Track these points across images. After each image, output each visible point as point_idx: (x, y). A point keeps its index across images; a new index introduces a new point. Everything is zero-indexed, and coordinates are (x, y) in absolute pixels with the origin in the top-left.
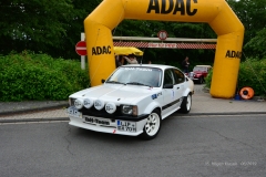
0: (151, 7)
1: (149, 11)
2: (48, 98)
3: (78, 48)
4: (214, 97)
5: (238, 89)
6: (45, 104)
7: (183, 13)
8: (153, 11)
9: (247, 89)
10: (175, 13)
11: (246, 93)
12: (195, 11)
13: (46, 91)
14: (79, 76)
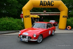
1: (40, 5)
2: (13, 30)
4: (60, 29)
5: (66, 27)
6: (12, 31)
7: (50, 5)
9: (69, 27)
10: (47, 5)
11: (69, 28)
13: (12, 28)
14: (21, 23)
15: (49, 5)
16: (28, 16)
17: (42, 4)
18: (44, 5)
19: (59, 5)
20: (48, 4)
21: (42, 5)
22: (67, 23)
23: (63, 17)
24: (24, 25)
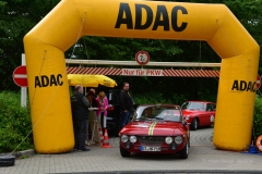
0: (120, 21)
1: (118, 26)
3: (17, 76)
4: (219, 148)
5: (253, 138)
7: (167, 29)
8: (124, 26)
10: (155, 28)
12: (184, 25)
14: (16, 116)
15: (161, 28)
16: (54, 81)
17: (128, 21)
18: (139, 26)
19: (215, 28)
20: (158, 23)
21: (130, 27)
22: (255, 118)
23: (236, 85)
24: (30, 124)
